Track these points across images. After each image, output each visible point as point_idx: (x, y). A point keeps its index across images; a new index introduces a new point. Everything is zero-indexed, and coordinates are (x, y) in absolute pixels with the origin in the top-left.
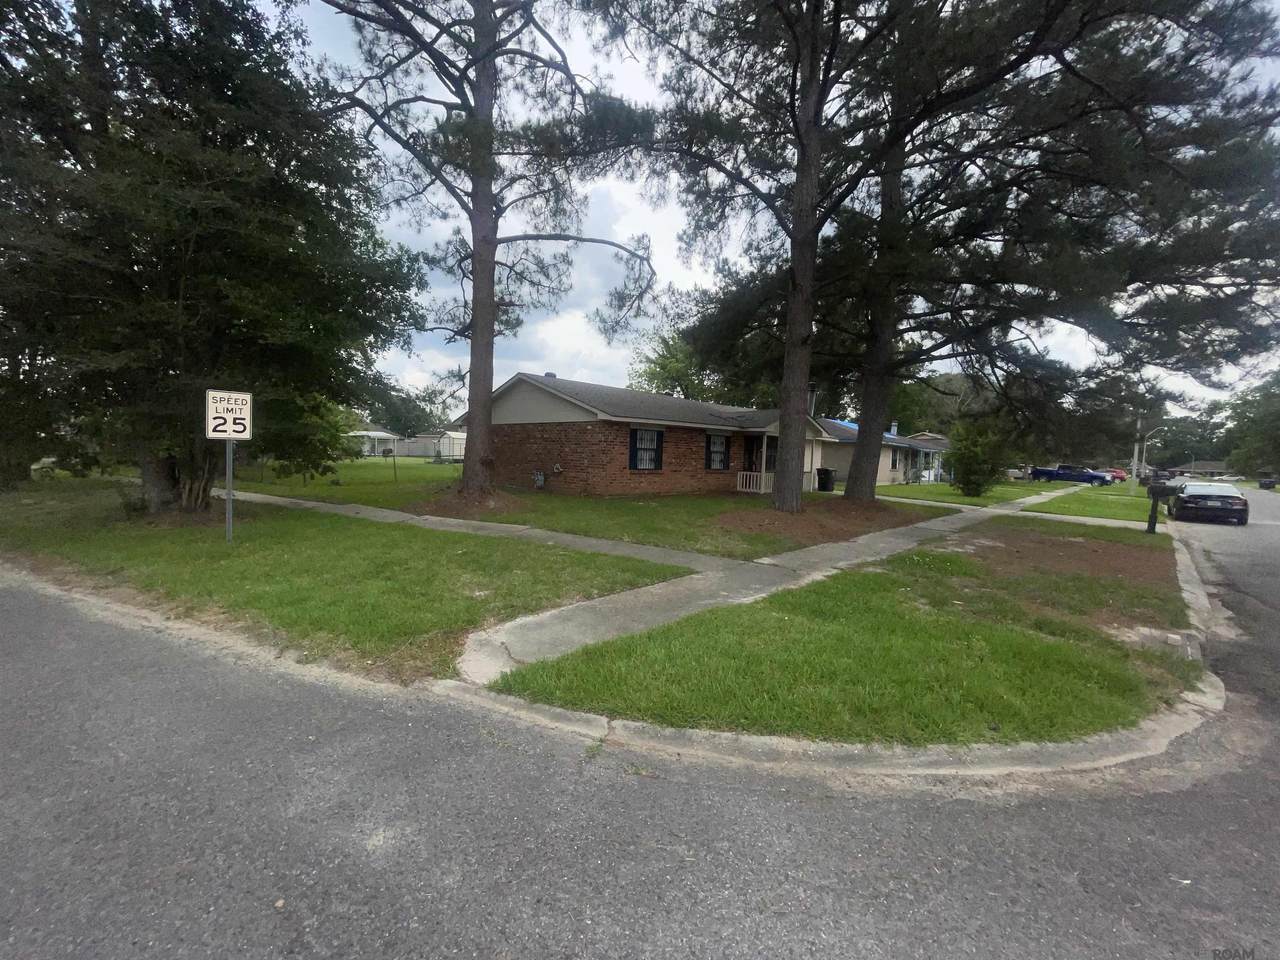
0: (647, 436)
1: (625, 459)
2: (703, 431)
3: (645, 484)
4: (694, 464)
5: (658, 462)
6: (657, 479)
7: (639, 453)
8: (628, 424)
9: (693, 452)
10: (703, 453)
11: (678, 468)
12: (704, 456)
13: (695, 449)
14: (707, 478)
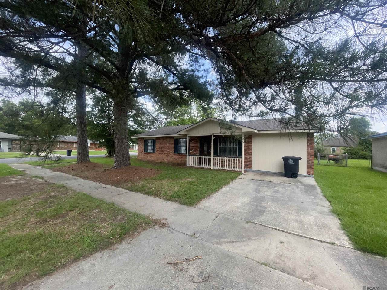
0: (150, 141)
1: (143, 149)
3: (149, 157)
4: (168, 151)
5: (154, 149)
6: (153, 156)
7: (148, 147)
8: (143, 138)
9: (168, 146)
10: (173, 147)
11: (161, 152)
12: (173, 148)
13: (168, 145)
14: (175, 157)
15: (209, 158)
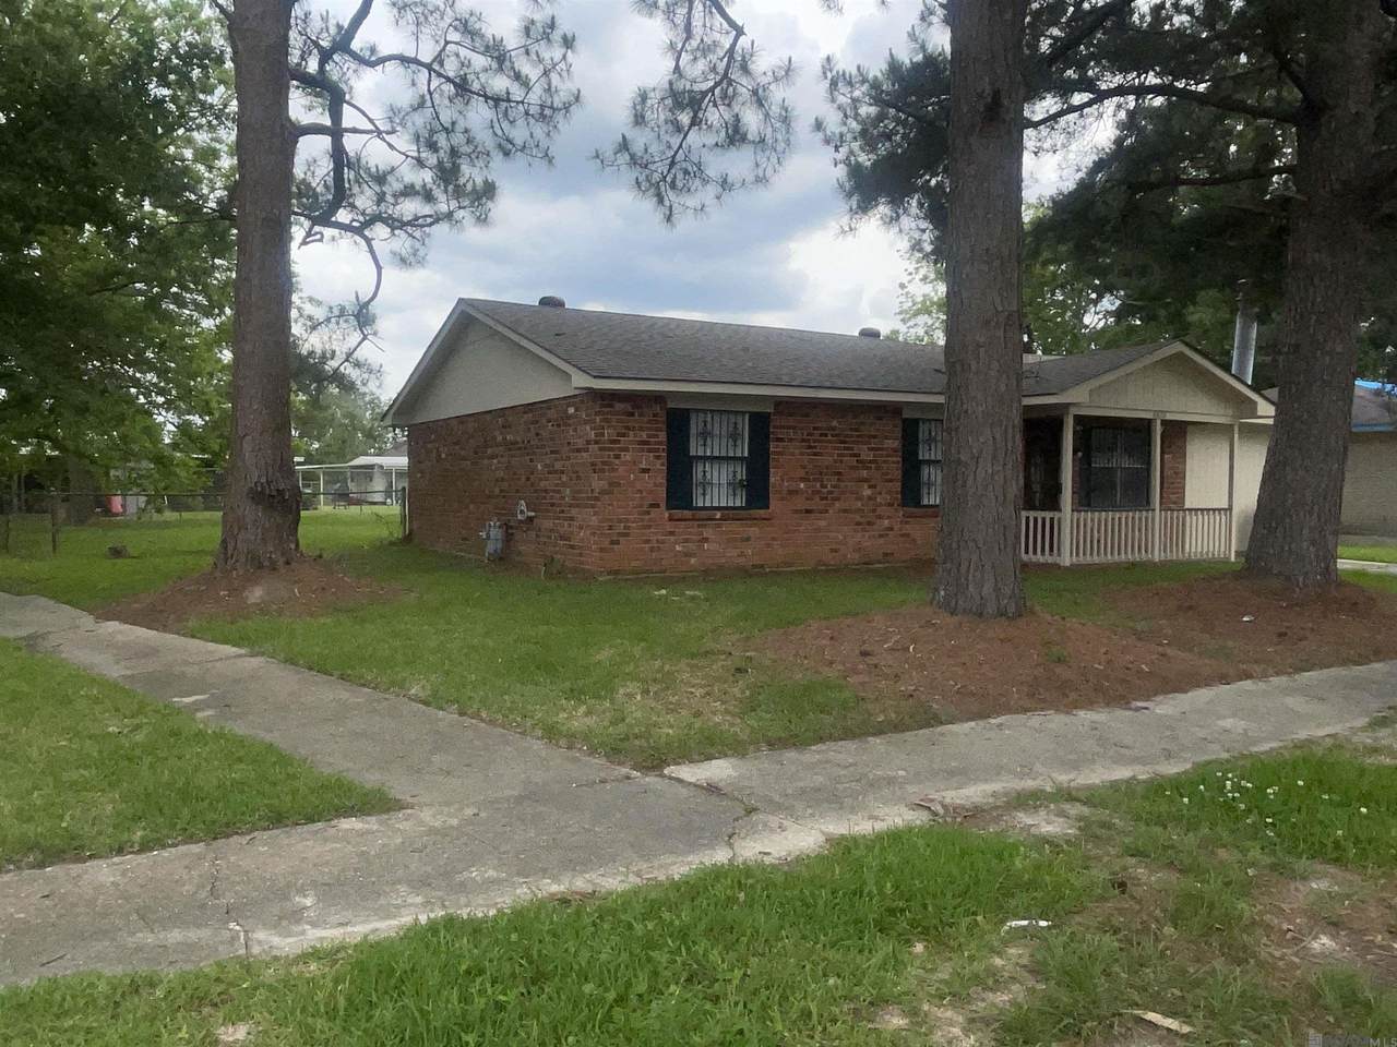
0: (719, 427)
1: (656, 482)
2: (895, 409)
3: (716, 546)
4: (867, 492)
5: (756, 489)
6: (753, 531)
7: (698, 470)
8: (659, 398)
9: (863, 464)
10: (894, 467)
11: (816, 504)
12: (898, 474)
13: (867, 455)
14: (908, 529)
15: (1052, 519)
